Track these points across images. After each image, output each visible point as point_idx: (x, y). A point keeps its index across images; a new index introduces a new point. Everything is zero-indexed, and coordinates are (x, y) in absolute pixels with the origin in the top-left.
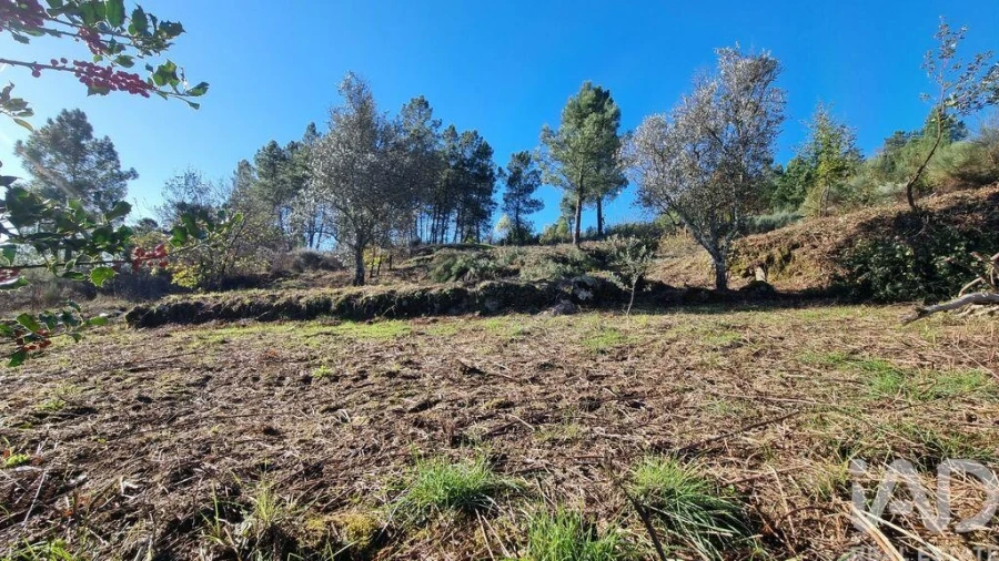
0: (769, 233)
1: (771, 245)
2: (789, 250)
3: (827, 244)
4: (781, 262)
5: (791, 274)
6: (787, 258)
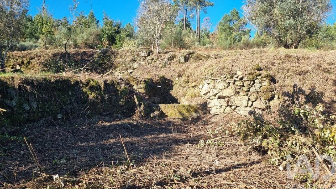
0: (23, 52)
1: (23, 57)
2: (30, 60)
3: (42, 59)
4: (26, 64)
5: (30, 69)
6: (29, 63)
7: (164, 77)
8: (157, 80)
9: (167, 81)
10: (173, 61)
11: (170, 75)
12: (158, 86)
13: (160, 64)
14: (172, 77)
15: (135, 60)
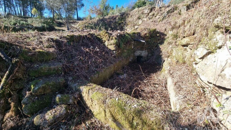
7: (155, 30)
8: (145, 34)
9: (158, 35)
10: (172, 14)
11: (164, 28)
12: (142, 41)
13: (159, 18)
14: (166, 30)
15: (140, 17)
